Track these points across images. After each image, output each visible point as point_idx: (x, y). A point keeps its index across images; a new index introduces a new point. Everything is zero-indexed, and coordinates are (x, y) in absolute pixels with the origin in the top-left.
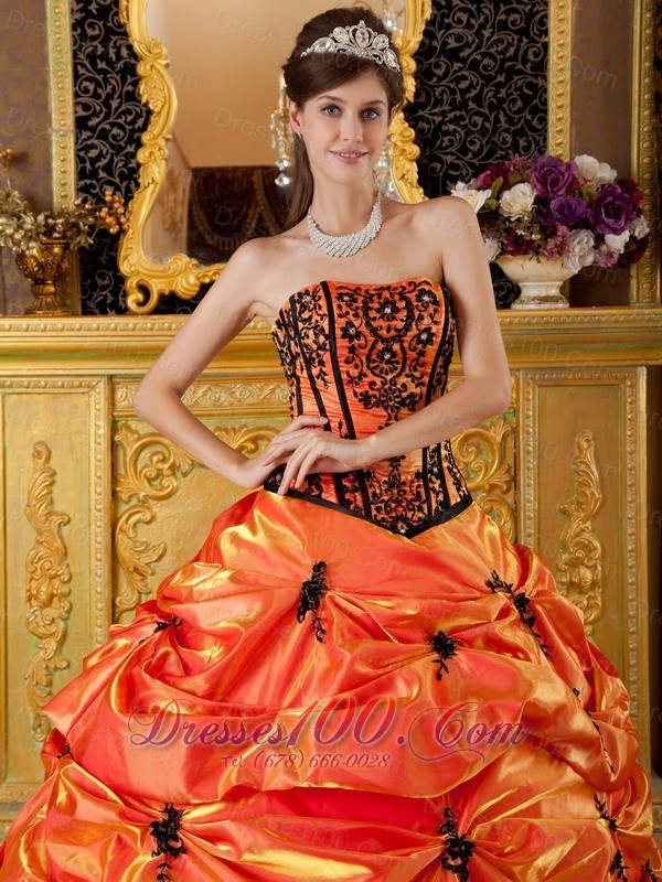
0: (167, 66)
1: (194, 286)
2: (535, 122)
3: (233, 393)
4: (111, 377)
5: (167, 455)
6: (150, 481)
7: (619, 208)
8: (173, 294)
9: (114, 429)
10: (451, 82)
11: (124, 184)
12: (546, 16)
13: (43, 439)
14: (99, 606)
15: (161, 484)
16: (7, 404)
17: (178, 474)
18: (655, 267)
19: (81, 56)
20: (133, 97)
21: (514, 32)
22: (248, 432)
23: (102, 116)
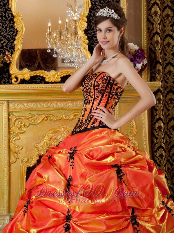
0: (22, 19)
1: (29, 77)
3: (41, 105)
4: (8, 101)
5: (22, 122)
6: (19, 128)
7: (140, 56)
8: (24, 79)
9: (9, 115)
11: (11, 50)
14: (5, 162)
15: (22, 129)
17: (26, 127)
18: (148, 72)
20: (13, 27)
22: (45, 115)
23: (4, 32)
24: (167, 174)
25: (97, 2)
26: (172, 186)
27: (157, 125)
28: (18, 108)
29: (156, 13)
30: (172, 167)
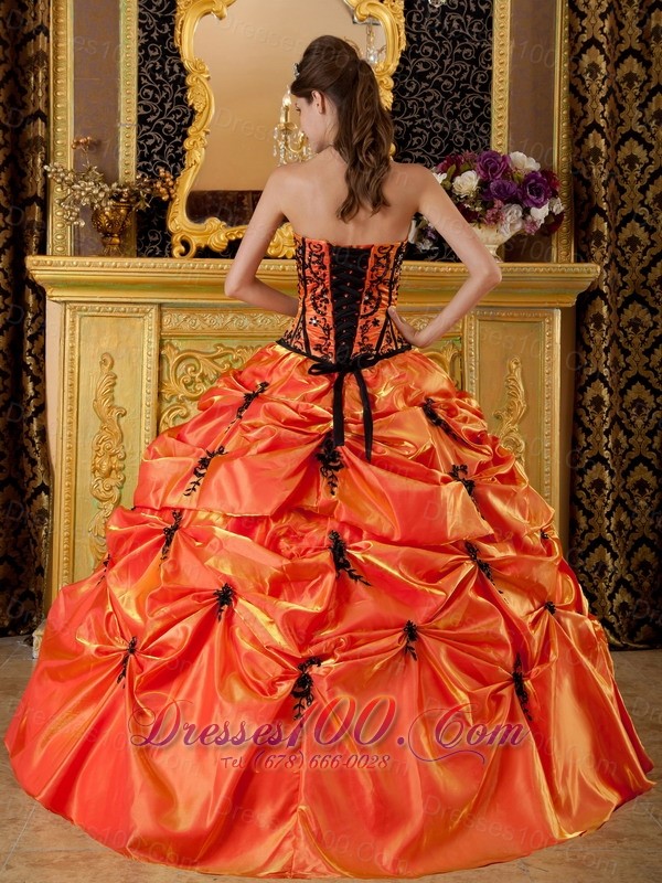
0: (208, 79)
1: (223, 242)
2: (482, 129)
4: (160, 305)
5: (198, 367)
6: (186, 385)
7: (540, 188)
8: (207, 247)
9: (161, 346)
10: (419, 97)
11: (173, 165)
12: (491, 51)
13: (109, 351)
15: (194, 388)
16: (83, 325)
17: (206, 381)
18: (570, 239)
19: (143, 70)
20: (182, 101)
21: (467, 62)
23: (158, 114)
24: (615, 540)
25: (425, 34)
26: (628, 578)
27: (590, 394)
28: (186, 327)
29: (594, 68)
30: (632, 520)
